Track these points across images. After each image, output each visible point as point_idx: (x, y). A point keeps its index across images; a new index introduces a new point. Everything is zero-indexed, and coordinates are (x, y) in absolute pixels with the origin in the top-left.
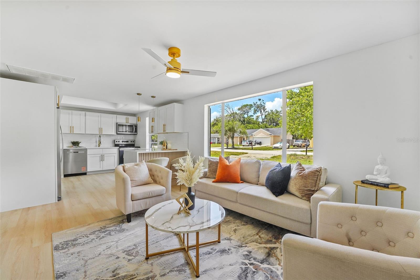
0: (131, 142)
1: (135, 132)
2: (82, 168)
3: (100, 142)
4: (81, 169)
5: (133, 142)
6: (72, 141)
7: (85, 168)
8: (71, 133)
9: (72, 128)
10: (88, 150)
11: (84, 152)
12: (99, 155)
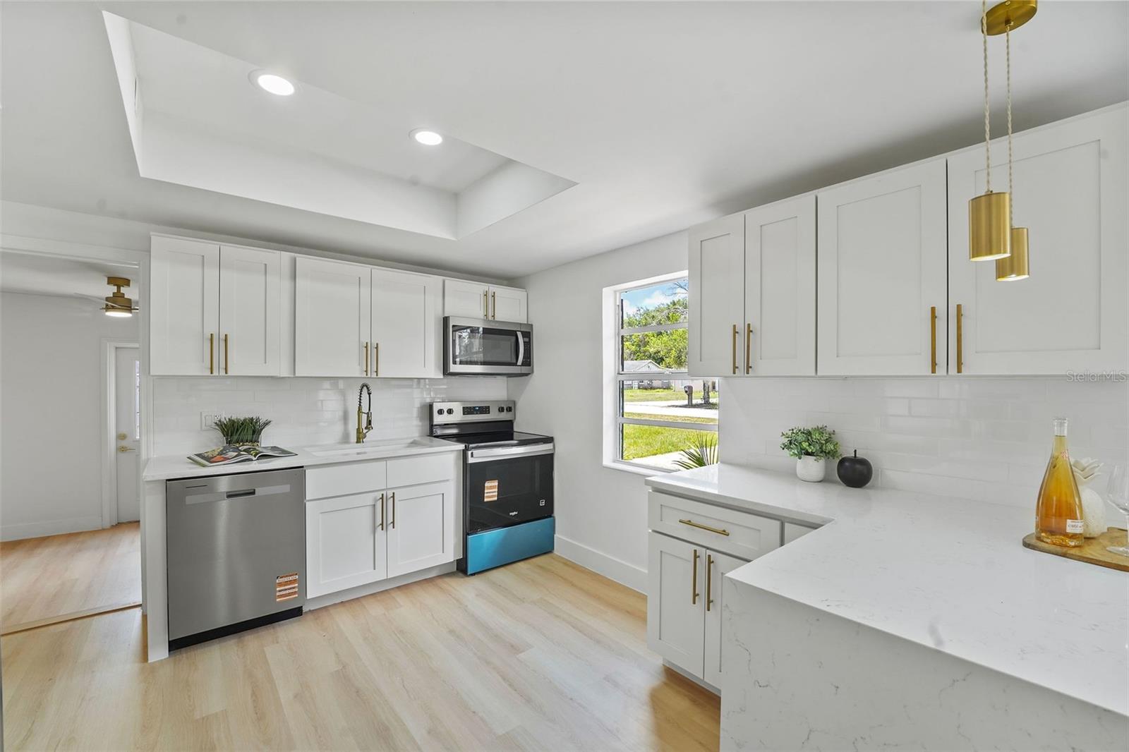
0: (501, 410)
1: (523, 364)
2: (280, 584)
3: (364, 417)
4: (276, 592)
5: (509, 409)
6: (225, 416)
7: (294, 581)
8: (215, 373)
9: (218, 346)
10: (309, 473)
11: (286, 488)
12: (369, 500)
